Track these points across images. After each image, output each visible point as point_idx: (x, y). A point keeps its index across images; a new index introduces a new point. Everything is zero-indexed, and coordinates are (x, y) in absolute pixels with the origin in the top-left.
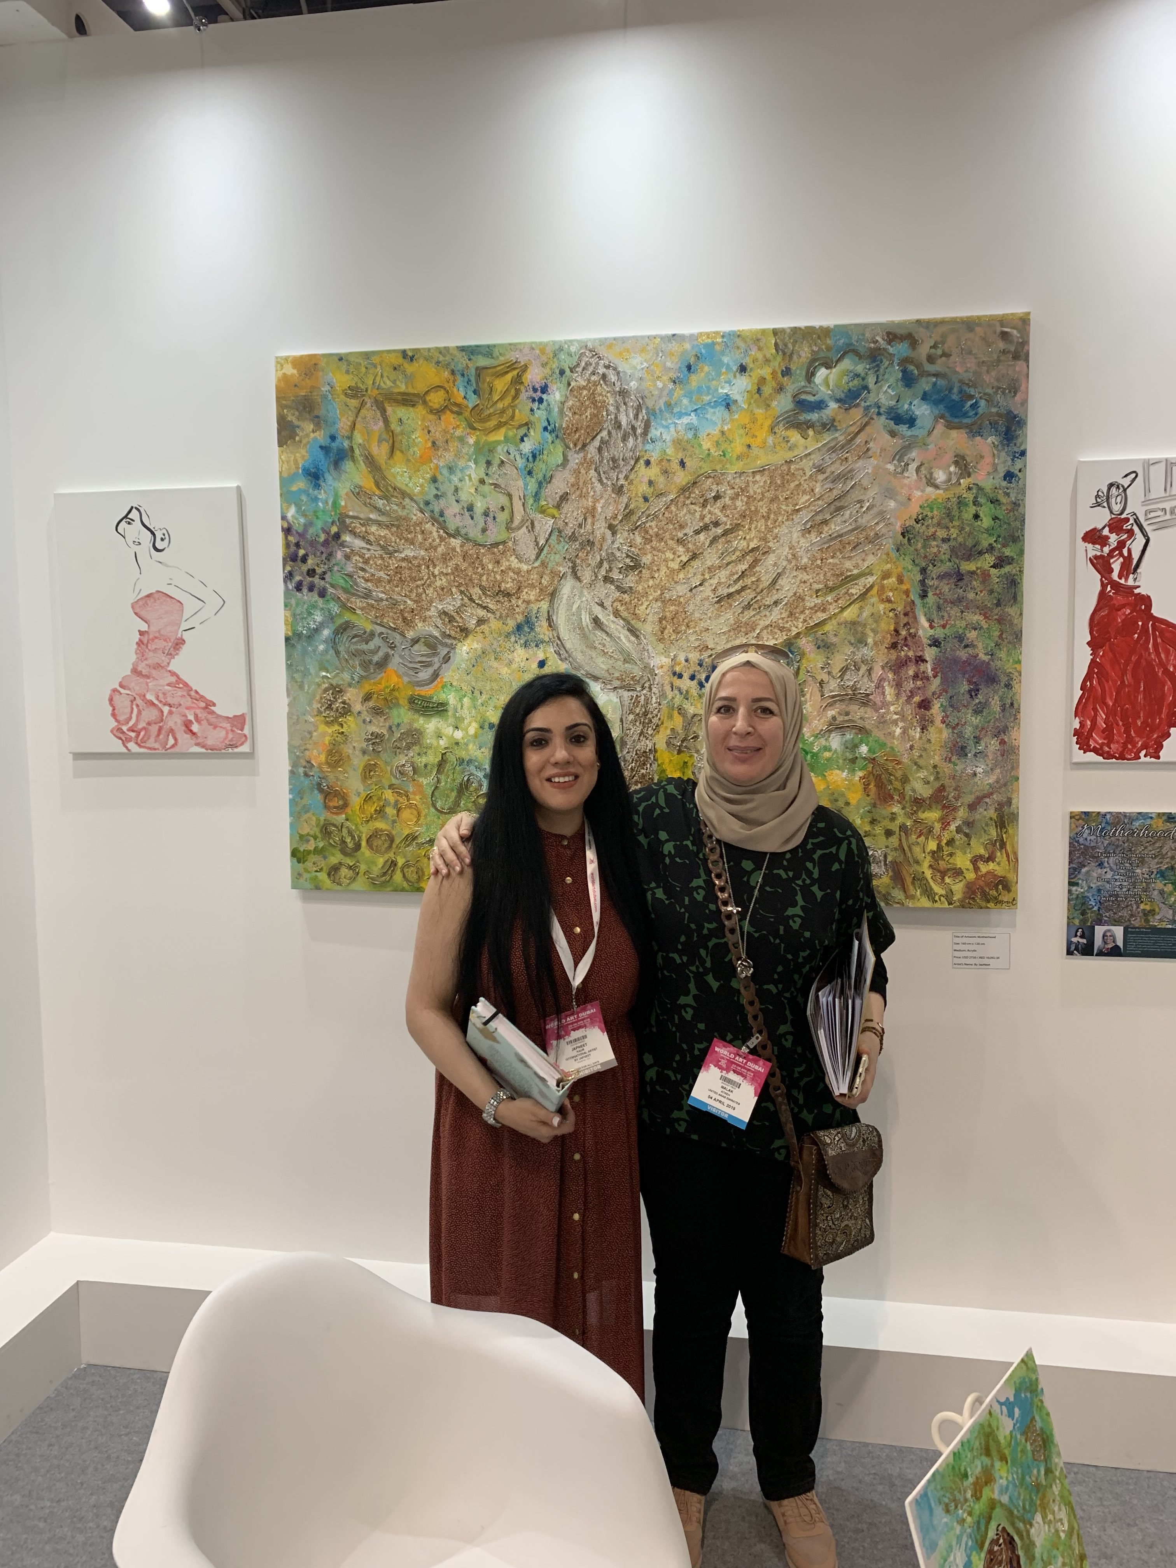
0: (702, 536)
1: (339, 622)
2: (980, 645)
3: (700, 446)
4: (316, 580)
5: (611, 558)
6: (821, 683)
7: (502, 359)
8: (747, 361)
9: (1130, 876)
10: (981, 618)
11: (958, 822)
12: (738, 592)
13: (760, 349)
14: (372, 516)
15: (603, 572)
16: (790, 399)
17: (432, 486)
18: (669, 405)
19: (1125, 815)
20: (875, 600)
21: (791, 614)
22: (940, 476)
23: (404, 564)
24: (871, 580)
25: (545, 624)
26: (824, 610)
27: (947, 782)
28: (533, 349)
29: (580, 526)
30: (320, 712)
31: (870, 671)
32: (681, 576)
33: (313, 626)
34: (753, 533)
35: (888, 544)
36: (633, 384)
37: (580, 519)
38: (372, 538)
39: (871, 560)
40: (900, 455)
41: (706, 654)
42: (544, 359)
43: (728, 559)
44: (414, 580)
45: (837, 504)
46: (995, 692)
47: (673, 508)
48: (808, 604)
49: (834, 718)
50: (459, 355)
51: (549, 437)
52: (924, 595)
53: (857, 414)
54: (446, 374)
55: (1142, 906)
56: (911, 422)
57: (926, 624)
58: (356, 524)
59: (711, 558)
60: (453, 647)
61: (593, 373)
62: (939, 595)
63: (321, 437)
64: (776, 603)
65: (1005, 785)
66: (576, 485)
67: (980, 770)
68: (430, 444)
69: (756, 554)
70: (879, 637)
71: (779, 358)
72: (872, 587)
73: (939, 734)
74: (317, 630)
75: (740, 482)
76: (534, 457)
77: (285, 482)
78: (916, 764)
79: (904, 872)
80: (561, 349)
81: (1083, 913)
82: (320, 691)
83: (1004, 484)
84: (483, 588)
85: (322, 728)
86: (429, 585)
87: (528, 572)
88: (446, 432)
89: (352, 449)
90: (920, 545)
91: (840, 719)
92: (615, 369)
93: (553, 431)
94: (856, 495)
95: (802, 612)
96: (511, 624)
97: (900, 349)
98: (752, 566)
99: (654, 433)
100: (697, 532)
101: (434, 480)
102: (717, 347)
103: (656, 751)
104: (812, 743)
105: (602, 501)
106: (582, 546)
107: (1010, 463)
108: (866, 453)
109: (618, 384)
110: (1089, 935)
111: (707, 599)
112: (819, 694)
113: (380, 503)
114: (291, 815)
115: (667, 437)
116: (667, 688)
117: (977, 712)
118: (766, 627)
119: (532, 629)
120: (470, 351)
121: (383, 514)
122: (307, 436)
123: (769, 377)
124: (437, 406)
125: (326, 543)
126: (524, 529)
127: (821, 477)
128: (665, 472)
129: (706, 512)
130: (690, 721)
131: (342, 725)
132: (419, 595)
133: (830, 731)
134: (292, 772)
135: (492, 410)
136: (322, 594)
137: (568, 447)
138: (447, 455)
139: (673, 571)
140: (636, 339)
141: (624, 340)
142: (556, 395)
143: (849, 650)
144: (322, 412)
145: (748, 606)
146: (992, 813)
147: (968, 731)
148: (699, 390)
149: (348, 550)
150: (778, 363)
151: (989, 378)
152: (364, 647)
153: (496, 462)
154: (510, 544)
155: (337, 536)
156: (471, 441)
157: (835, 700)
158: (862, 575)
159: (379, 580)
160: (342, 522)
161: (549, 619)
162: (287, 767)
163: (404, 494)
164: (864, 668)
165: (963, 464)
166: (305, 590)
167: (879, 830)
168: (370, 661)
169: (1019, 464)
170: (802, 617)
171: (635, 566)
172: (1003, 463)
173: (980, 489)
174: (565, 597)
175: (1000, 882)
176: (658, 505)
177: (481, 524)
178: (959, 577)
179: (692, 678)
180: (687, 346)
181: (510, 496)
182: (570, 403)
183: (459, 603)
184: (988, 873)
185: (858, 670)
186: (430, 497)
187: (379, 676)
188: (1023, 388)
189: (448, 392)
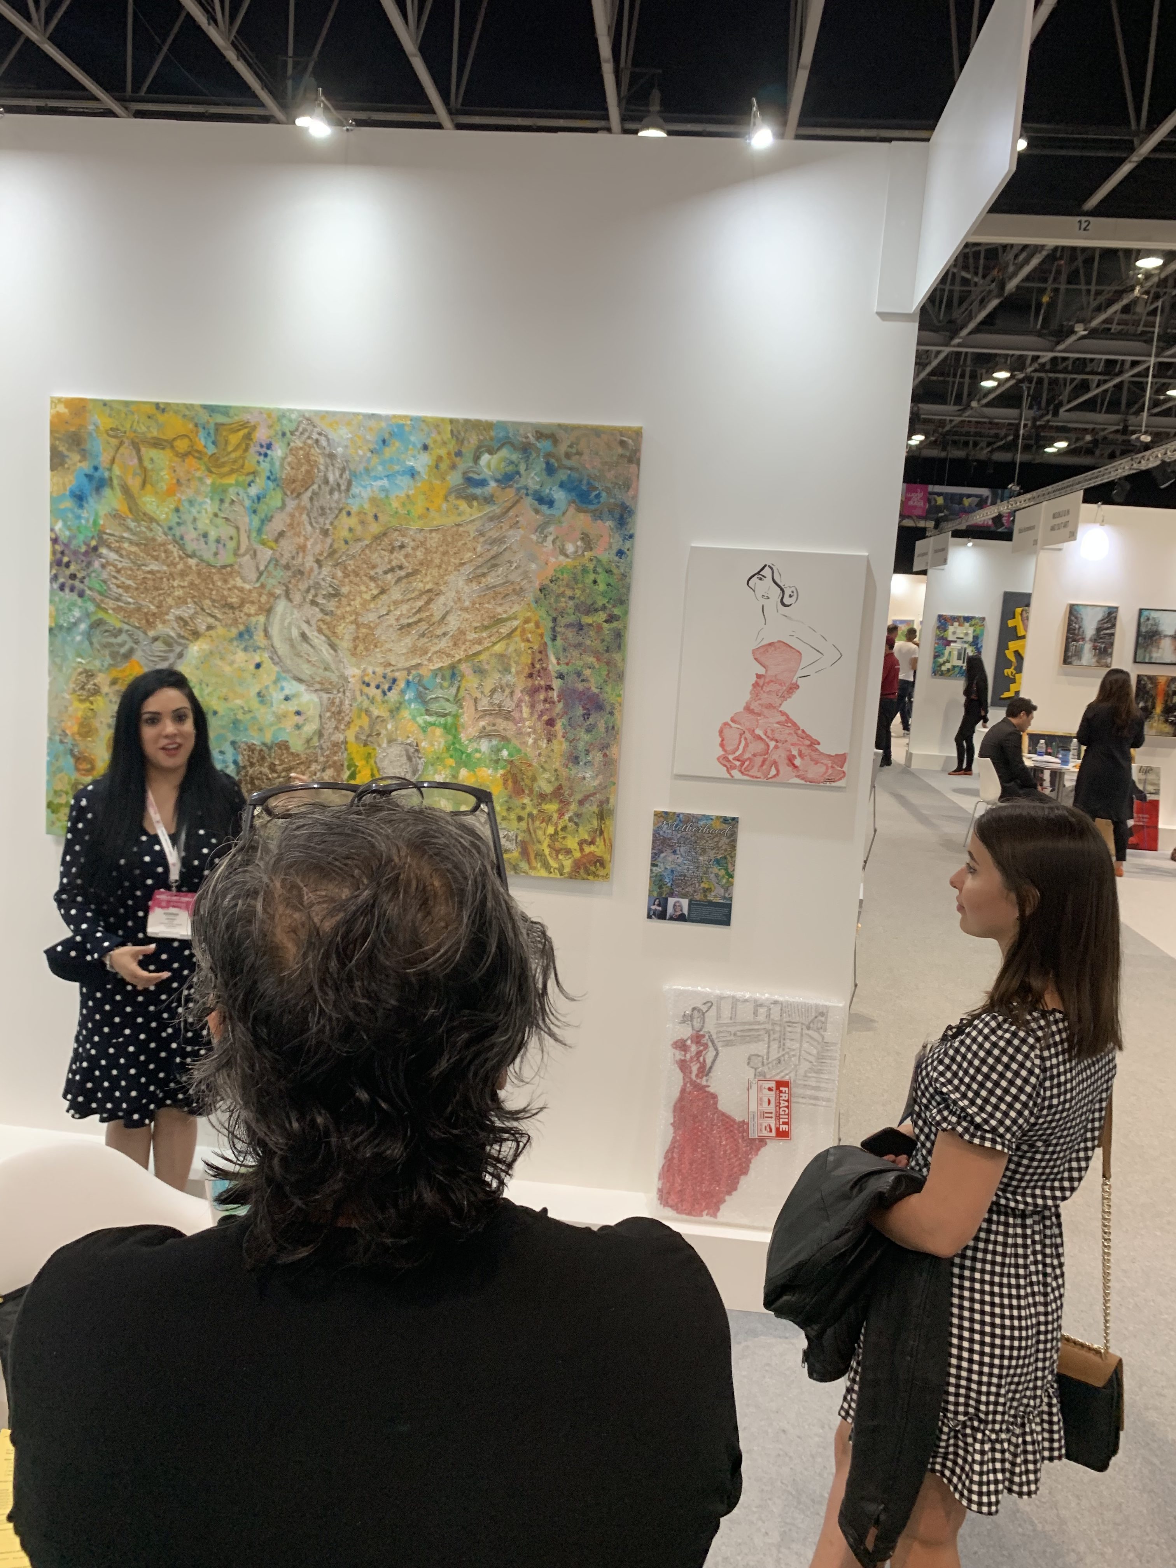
0: (389, 576)
1: (94, 618)
2: (592, 680)
3: (390, 504)
4: (77, 583)
5: (317, 586)
6: (476, 700)
7: (236, 418)
8: (429, 442)
9: (695, 861)
10: (594, 660)
11: (570, 814)
12: (416, 623)
13: (439, 433)
14: (125, 535)
15: (310, 597)
16: (460, 475)
17: (175, 514)
18: (367, 470)
19: (693, 816)
20: (518, 639)
21: (455, 644)
22: (570, 548)
23: (149, 576)
24: (515, 623)
25: (262, 634)
26: (480, 644)
27: (564, 783)
28: (261, 413)
29: (293, 558)
30: (74, 691)
31: (512, 693)
32: (372, 606)
33: (73, 620)
34: (428, 578)
35: (530, 597)
36: (340, 450)
37: (294, 552)
38: (124, 553)
39: (516, 608)
40: (541, 528)
41: (389, 670)
42: (270, 422)
43: (409, 596)
44: (157, 589)
45: (493, 562)
46: (602, 717)
47: (367, 551)
48: (469, 638)
49: (484, 728)
50: (202, 411)
51: (271, 485)
52: (554, 639)
53: (510, 493)
54: (191, 426)
55: (702, 885)
56: (551, 503)
57: (554, 661)
58: (112, 539)
59: (396, 594)
60: (186, 647)
61: (309, 438)
62: (565, 639)
63: (86, 467)
64: (444, 634)
65: (605, 787)
66: (291, 525)
67: (588, 775)
68: (174, 481)
69: (431, 595)
70: (519, 668)
71: (454, 442)
72: (516, 629)
73: (560, 746)
74: (75, 624)
75: (420, 537)
76: (259, 499)
77: (54, 501)
78: (542, 767)
79: (530, 850)
80: (284, 416)
81: (660, 887)
82: (75, 674)
83: (617, 558)
84: (213, 601)
85: (77, 704)
86: (169, 595)
87: (250, 591)
88: (188, 472)
89: (111, 479)
90: (552, 600)
91: (489, 728)
92: (326, 436)
93: (275, 480)
94: (507, 556)
95: (464, 643)
96: (234, 631)
97: (545, 445)
98: (428, 603)
99: (355, 490)
100: (386, 573)
101: (177, 510)
102: (407, 429)
103: (346, 743)
104: (467, 746)
105: (312, 540)
106: (294, 576)
107: (621, 542)
108: (515, 525)
109: (328, 449)
110: (664, 904)
111: (391, 626)
112: (473, 708)
113: (132, 525)
114: (48, 773)
115: (364, 495)
116: (358, 693)
117: (588, 731)
118: (436, 653)
119: (251, 637)
120: (211, 409)
121: (134, 534)
122: (75, 464)
123: (445, 456)
124: (182, 451)
125: (86, 554)
126: (247, 557)
127: (482, 539)
128: (362, 522)
129: (393, 557)
130: (375, 721)
131: (92, 703)
132: (161, 602)
133: (480, 737)
134: (50, 739)
135: (226, 459)
136: (81, 595)
137: (286, 494)
138: (188, 490)
139: (365, 600)
140: (344, 414)
141: (334, 414)
142: (278, 452)
143: (497, 676)
144: (88, 446)
145: (423, 635)
146: (595, 808)
147: (581, 745)
148: (391, 460)
149: (104, 561)
150: (452, 446)
151: (610, 475)
152: (112, 640)
153: (228, 501)
154: (236, 567)
155: (95, 549)
156: (209, 481)
157: (486, 713)
158: (509, 619)
159: (127, 588)
160: (100, 538)
161: (266, 631)
162: (46, 735)
163: (152, 520)
164: (507, 691)
165: (588, 542)
166: (67, 590)
167: (513, 816)
168: (118, 653)
169: (628, 544)
170: (464, 647)
171: (336, 594)
172: (617, 543)
173: (599, 561)
174: (279, 614)
175: (598, 861)
176: (356, 548)
177: (214, 549)
178: (580, 627)
179: (378, 687)
180: (383, 424)
181: (237, 528)
182: (289, 459)
183: (192, 611)
184: (590, 853)
185: (503, 691)
186: (173, 524)
187: (124, 665)
188: (634, 485)
189: (191, 440)
